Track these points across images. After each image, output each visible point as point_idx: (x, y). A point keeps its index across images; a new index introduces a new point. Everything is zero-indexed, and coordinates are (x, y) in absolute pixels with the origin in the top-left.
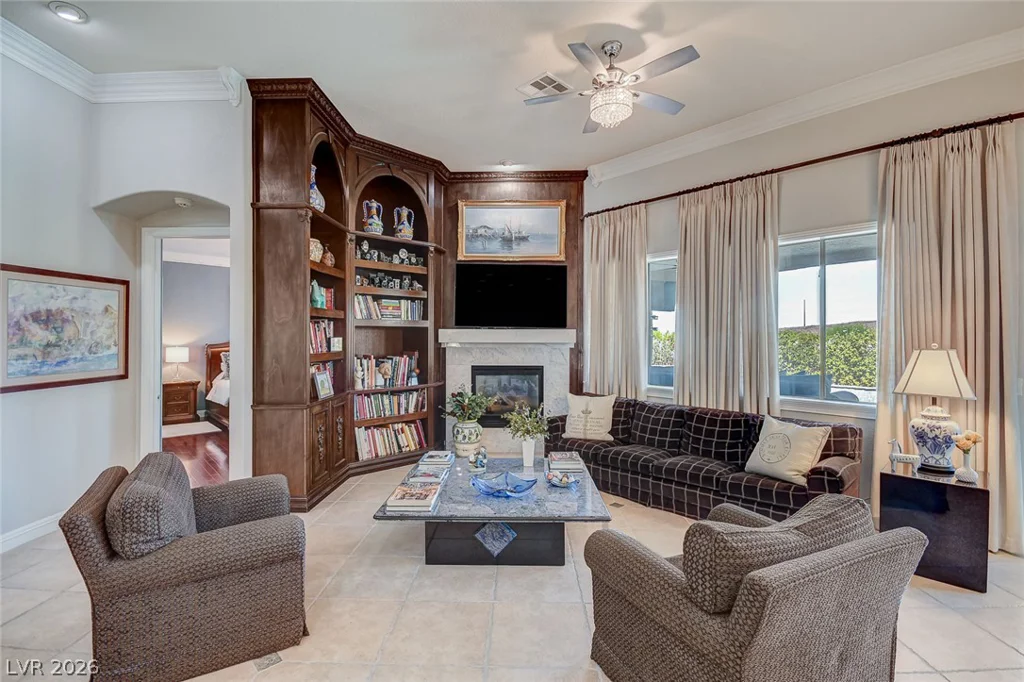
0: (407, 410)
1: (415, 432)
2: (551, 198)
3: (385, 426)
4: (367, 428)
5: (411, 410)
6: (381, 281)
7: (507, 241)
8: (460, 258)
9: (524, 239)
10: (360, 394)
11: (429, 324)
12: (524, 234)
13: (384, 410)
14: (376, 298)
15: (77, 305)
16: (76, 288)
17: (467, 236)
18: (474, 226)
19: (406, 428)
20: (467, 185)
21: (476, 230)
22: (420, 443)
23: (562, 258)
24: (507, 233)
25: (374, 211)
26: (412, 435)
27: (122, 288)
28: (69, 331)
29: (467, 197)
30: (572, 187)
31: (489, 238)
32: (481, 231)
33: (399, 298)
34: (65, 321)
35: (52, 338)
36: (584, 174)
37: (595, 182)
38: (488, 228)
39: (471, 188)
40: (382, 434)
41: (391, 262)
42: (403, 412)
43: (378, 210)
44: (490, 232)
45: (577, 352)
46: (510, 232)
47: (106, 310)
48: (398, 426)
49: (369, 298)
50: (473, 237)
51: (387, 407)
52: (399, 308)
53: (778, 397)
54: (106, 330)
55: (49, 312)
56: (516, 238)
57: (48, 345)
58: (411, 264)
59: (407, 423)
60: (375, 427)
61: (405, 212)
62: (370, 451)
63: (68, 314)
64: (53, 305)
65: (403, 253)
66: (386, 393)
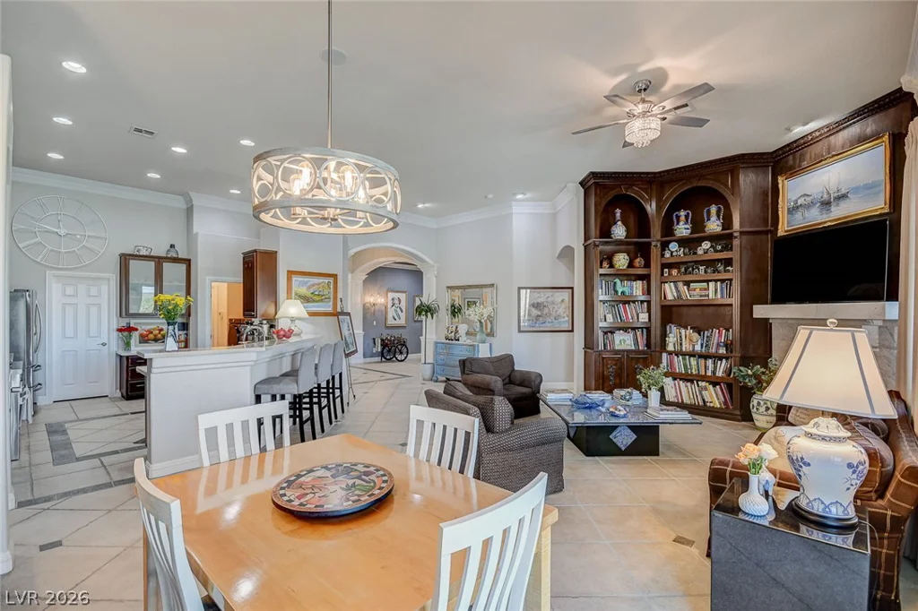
0: (714, 372)
1: (720, 393)
3: (692, 381)
4: (675, 379)
5: (720, 373)
6: (686, 270)
7: (826, 204)
8: (780, 234)
9: (844, 197)
10: (670, 353)
11: (735, 300)
12: (843, 191)
13: (691, 370)
14: (687, 283)
15: (549, 299)
16: (549, 293)
17: (789, 209)
18: (794, 198)
19: (711, 386)
21: (796, 201)
22: (725, 403)
23: (887, 209)
24: (825, 196)
25: (683, 218)
26: (717, 395)
27: (570, 290)
28: (546, 310)
29: (791, 170)
31: (808, 206)
32: (801, 201)
33: (708, 281)
34: (545, 306)
35: (539, 313)
38: (808, 195)
39: (794, 159)
40: (686, 386)
41: (695, 253)
42: (709, 373)
43: (687, 217)
44: (808, 199)
46: (828, 193)
47: (562, 301)
48: (702, 384)
49: (680, 285)
50: (794, 208)
51: (694, 367)
52: (708, 289)
54: (563, 310)
55: (538, 303)
56: (835, 198)
57: (538, 316)
58: (716, 251)
59: (711, 383)
60: (681, 379)
61: (713, 209)
62: (677, 396)
63: (545, 304)
64: (540, 300)
65: (706, 245)
66: (694, 356)
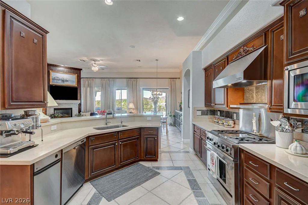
2: (74, 73)
7: (63, 81)
8: (50, 84)
9: (67, 81)
12: (67, 80)
17: (52, 79)
18: (54, 77)
20: (52, 67)
23: (76, 86)
24: (63, 79)
29: (52, 70)
30: (78, 71)
32: (56, 78)
36: (82, 69)
37: (84, 72)
44: (58, 79)
45: (80, 105)
50: (54, 79)
53: (116, 110)
56: (65, 81)
